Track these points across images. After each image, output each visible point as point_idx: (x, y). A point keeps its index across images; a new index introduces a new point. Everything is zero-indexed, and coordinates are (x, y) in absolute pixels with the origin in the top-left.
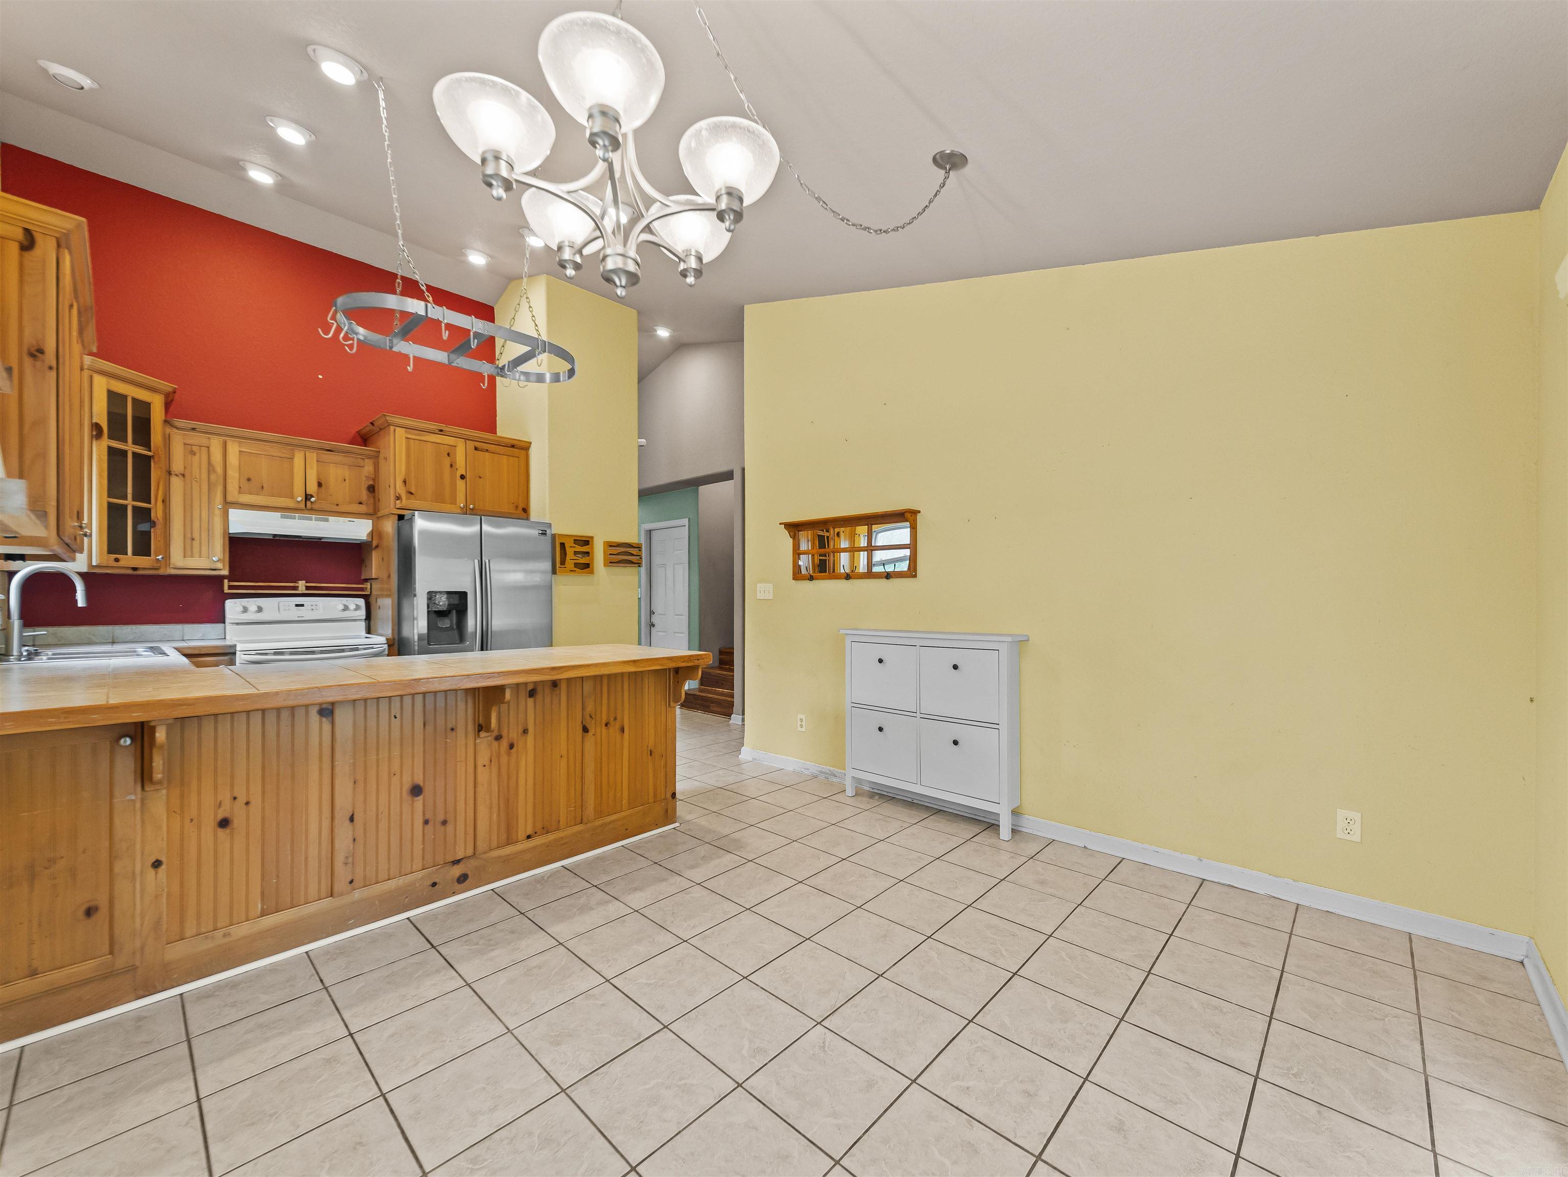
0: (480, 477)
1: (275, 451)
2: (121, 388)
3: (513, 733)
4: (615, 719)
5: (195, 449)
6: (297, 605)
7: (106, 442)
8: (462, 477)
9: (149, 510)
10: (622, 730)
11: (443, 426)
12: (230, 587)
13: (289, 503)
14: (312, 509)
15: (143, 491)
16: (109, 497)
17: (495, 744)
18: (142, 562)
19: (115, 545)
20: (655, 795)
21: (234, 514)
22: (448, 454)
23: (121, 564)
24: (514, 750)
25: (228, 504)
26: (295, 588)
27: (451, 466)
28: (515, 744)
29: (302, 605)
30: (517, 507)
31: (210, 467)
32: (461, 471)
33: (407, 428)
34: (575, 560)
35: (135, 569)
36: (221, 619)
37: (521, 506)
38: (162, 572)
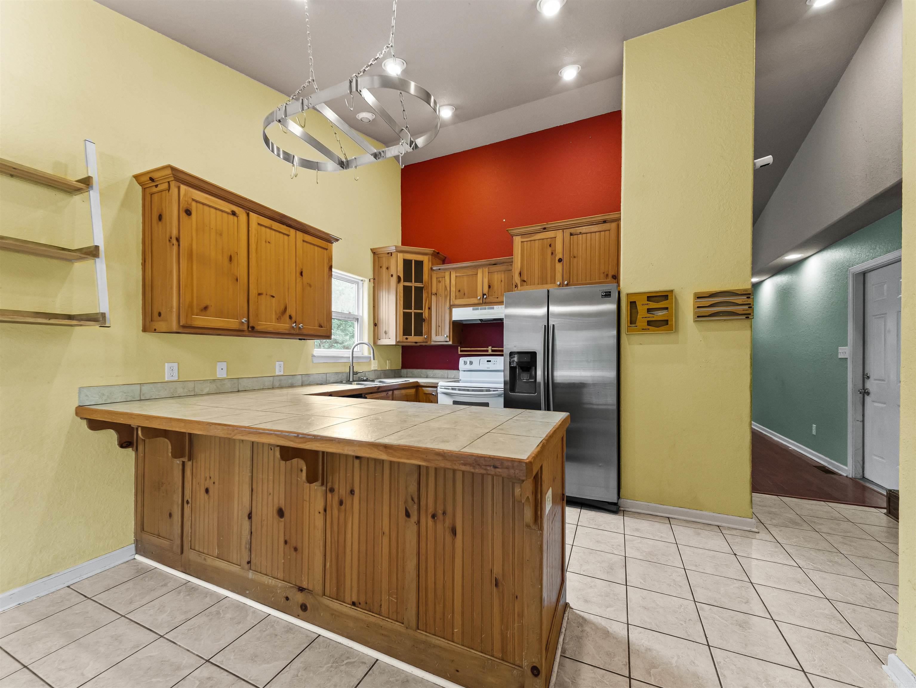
0: (575, 257)
1: (470, 272)
2: (409, 257)
3: (342, 490)
4: (444, 513)
5: (440, 279)
6: (488, 361)
7: (402, 284)
8: (560, 260)
9: (422, 313)
10: (454, 531)
11: (545, 225)
12: (461, 351)
13: (474, 301)
14: (485, 303)
15: (419, 305)
16: (404, 309)
17: (329, 495)
18: (418, 339)
19: (406, 332)
20: (504, 649)
21: (454, 310)
22: (550, 245)
23: (408, 340)
24: (343, 507)
25: (451, 307)
26: (487, 351)
27: (552, 253)
28: (344, 502)
29: (490, 361)
30: (607, 275)
31: (446, 287)
32: (559, 256)
33: (522, 235)
34: (649, 317)
35: (416, 343)
36: (457, 368)
37: (611, 273)
38: (428, 343)
